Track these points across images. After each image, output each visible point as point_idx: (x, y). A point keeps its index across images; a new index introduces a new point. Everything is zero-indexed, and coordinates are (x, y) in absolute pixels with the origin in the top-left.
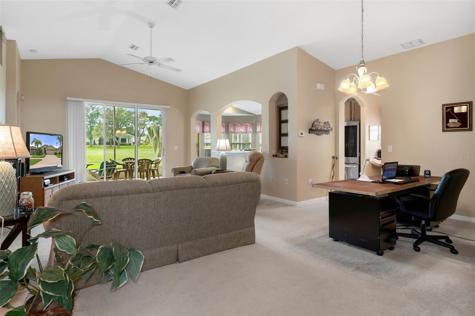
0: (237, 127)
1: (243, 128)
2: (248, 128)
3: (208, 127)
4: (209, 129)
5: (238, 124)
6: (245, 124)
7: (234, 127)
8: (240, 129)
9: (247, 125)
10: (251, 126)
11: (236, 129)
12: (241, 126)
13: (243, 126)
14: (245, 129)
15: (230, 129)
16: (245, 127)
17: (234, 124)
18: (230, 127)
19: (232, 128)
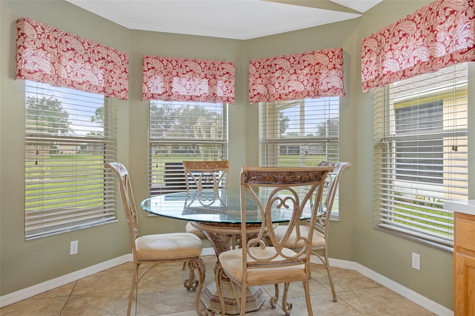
0: (277, 74)
1: (301, 77)
2: (324, 74)
3: (159, 78)
4: (162, 84)
6: (310, 59)
7: (268, 75)
8: (289, 84)
9: (318, 64)
10: (334, 62)
11: (273, 85)
12: (292, 71)
13: (301, 70)
14: (311, 80)
15: (254, 84)
16: (312, 72)
17: (268, 66)
18: (254, 79)
19: (259, 81)
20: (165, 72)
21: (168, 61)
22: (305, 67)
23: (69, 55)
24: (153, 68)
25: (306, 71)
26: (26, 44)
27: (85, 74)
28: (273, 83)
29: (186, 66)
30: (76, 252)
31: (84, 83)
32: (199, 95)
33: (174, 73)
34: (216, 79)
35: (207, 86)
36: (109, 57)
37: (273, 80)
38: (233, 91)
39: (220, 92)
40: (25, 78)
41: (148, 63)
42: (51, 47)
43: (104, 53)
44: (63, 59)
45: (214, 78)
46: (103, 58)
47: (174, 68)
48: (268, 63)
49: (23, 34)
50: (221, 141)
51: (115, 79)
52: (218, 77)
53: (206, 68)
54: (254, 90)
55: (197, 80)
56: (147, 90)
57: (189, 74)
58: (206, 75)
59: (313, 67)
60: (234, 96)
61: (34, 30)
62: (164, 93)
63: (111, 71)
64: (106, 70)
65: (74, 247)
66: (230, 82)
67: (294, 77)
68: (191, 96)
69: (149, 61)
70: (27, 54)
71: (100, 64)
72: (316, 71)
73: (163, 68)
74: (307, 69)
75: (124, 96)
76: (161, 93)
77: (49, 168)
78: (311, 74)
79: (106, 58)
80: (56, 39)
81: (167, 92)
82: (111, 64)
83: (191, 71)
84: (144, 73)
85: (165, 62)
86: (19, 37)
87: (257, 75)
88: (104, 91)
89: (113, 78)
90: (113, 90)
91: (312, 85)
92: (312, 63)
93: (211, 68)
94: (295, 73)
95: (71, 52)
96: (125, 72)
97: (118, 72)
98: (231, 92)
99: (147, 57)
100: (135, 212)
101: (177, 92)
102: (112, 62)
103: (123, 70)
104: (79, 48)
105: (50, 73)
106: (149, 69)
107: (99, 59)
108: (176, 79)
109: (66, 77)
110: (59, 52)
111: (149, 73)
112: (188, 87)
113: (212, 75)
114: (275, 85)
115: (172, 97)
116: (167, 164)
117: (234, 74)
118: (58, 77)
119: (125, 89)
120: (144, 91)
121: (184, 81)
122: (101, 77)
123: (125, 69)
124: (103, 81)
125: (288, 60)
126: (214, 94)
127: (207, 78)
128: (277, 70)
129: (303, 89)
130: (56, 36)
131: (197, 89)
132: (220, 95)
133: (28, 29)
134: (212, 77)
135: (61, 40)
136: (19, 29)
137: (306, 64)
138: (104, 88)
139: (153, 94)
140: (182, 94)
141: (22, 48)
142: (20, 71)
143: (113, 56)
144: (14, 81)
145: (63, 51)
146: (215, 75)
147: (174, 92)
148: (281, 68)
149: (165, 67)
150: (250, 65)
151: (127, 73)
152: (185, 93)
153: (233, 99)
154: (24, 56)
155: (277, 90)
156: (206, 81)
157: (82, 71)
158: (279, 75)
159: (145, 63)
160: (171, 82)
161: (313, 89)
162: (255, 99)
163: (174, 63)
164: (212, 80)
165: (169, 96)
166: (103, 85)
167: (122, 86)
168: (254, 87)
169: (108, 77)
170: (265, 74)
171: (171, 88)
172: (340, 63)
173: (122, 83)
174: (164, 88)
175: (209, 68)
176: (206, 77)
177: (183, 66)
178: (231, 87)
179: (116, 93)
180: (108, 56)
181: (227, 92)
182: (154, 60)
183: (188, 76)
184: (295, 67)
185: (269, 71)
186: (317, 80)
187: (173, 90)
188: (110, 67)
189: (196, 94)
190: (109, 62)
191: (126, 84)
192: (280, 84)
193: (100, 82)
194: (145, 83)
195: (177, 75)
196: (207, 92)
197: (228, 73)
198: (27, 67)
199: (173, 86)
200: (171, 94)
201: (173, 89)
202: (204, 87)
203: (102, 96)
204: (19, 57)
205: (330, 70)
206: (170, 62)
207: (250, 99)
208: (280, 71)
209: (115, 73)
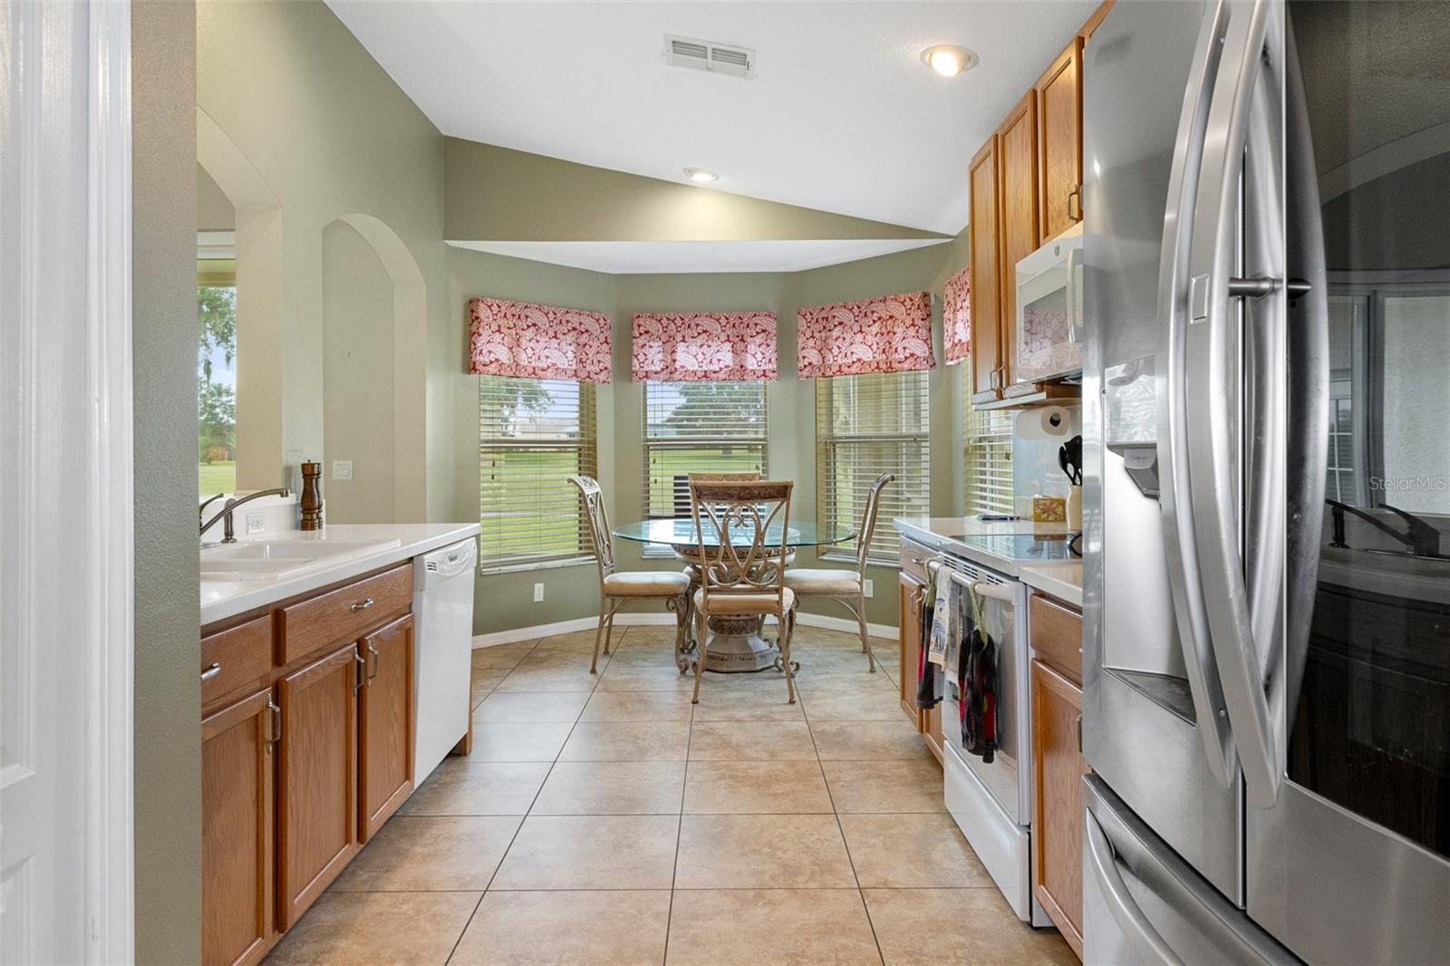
0: (835, 333)
1: (870, 339)
2: (899, 335)
3: (657, 345)
4: (660, 356)
5: (843, 315)
6: (881, 310)
7: (823, 334)
8: (853, 348)
9: (891, 317)
10: (913, 316)
11: (830, 350)
12: (856, 328)
13: (869, 326)
14: (882, 344)
15: (804, 348)
16: (883, 330)
17: (823, 318)
18: (804, 339)
19: (811, 342)
20: (664, 338)
21: (668, 319)
22: (874, 322)
23: (530, 333)
24: (647, 332)
25: (875, 329)
26: (481, 330)
27: (550, 355)
28: (830, 348)
29: (697, 325)
30: (542, 600)
31: (549, 367)
32: (718, 369)
33: (679, 337)
34: (744, 342)
35: (731, 354)
36: (582, 326)
37: (830, 341)
38: (773, 360)
39: (751, 363)
40: (480, 373)
41: (639, 326)
42: (509, 328)
43: (575, 320)
44: (523, 341)
45: (742, 340)
46: (574, 329)
47: (679, 329)
48: (824, 314)
49: (477, 318)
50: (761, 440)
51: (590, 356)
52: (749, 339)
53: (728, 326)
54: (804, 357)
55: (714, 345)
56: (638, 367)
57: (701, 337)
58: (728, 336)
59: (885, 323)
60: (775, 367)
61: (489, 311)
62: (663, 370)
63: (585, 345)
64: (579, 345)
65: (539, 592)
66: (768, 346)
67: (859, 337)
68: (705, 372)
69: (641, 323)
70: (481, 342)
71: (570, 337)
72: (889, 328)
73: (661, 331)
74: (876, 325)
75: (605, 378)
76: (659, 369)
77: (504, 485)
78: (882, 334)
79: (578, 328)
80: (513, 315)
81: (667, 367)
82: (585, 335)
83: (705, 332)
84: (634, 340)
85: (665, 321)
86: (473, 321)
87: (809, 334)
88: (576, 375)
89: (587, 355)
90: (589, 372)
91: (884, 351)
92: (884, 316)
93: (737, 325)
94: (861, 331)
95: (532, 329)
96: (606, 342)
97: (595, 344)
98: (770, 361)
99: (639, 317)
100: (609, 541)
101: (683, 367)
102: (587, 331)
103: (602, 339)
104: (542, 321)
105: (507, 362)
106: (641, 334)
107: (569, 331)
108: (681, 347)
109: (526, 363)
110: (518, 332)
111: (641, 341)
112: (700, 357)
113: (738, 336)
114: (833, 351)
115: (676, 376)
116: (676, 478)
117: (774, 331)
118: (517, 364)
119: (606, 368)
120: (634, 369)
121: (694, 349)
122: (571, 355)
123: (606, 338)
124: (575, 361)
125: (851, 310)
126: (742, 367)
127: (730, 342)
128: (835, 326)
129: (872, 358)
130: (514, 312)
131: (714, 361)
132: (751, 368)
133: (483, 312)
134: (738, 339)
135: (519, 315)
136: (472, 311)
137: (875, 317)
138: (576, 371)
139: (647, 372)
140: (692, 369)
141: (476, 335)
142: (474, 363)
143: (589, 323)
144: (468, 376)
145: (522, 329)
146: (742, 336)
147: (678, 367)
148: (841, 323)
149: (665, 329)
150: (799, 316)
151: (608, 343)
152: (696, 367)
153: (773, 372)
154: (479, 345)
155: (836, 359)
156: (728, 346)
157: (547, 352)
158: (839, 334)
159: (635, 326)
160: (674, 351)
161: (884, 357)
162: (805, 373)
163: (679, 322)
164: (739, 343)
165: (671, 373)
166: (574, 367)
167: (601, 364)
168: (805, 353)
169: (581, 354)
170: (820, 332)
171: (674, 361)
172: (921, 317)
173: (602, 360)
174: (663, 363)
175: (734, 326)
176: (728, 340)
177: (693, 325)
178: (771, 353)
179: (593, 375)
180: (581, 324)
181: (764, 361)
182: (649, 319)
183: (699, 341)
184: (861, 322)
185: (824, 327)
186: (890, 343)
187: (678, 365)
188: (584, 339)
189: (712, 368)
190: (582, 333)
191: (607, 361)
192: (840, 348)
193: (570, 363)
194: (636, 356)
195: (683, 341)
196: (731, 364)
197: (764, 331)
198: (482, 359)
199: (678, 358)
200: (673, 370)
201: (677, 363)
202: (726, 357)
203: (574, 381)
204: (473, 347)
205: (907, 328)
206: (673, 321)
207: (799, 373)
208: (839, 328)
209: (591, 347)
